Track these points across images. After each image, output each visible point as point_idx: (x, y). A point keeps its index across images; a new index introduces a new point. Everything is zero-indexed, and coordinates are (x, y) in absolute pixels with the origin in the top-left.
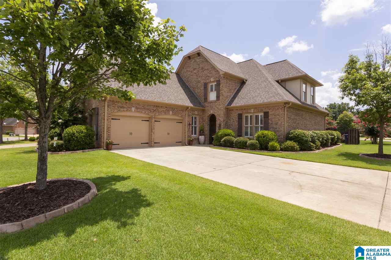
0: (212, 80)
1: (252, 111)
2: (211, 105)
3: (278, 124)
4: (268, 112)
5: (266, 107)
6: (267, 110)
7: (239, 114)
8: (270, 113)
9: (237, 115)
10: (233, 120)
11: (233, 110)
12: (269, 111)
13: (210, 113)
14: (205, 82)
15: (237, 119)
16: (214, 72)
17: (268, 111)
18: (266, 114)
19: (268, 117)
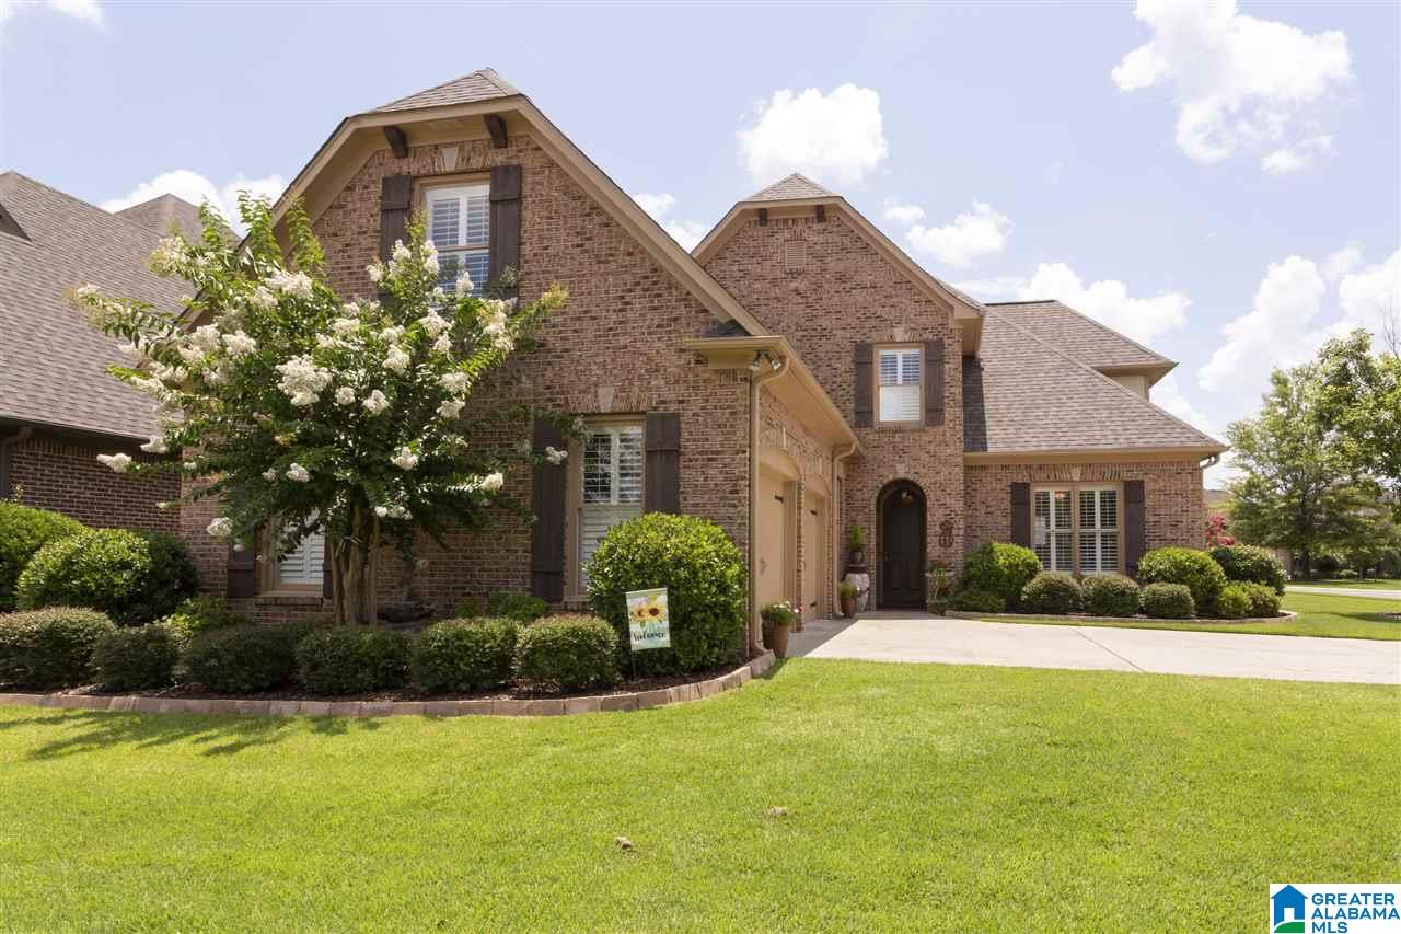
0: (899, 334)
1: (1076, 478)
2: (897, 440)
3: (1180, 525)
4: (1143, 481)
5: (1133, 464)
6: (1137, 475)
7: (1015, 486)
8: (1149, 486)
9: (1009, 490)
10: (990, 510)
11: (984, 468)
12: (1146, 479)
13: (891, 478)
14: (858, 338)
15: (1007, 504)
16: (906, 302)
17: (1140, 478)
18: (1134, 490)
19: (1142, 501)
